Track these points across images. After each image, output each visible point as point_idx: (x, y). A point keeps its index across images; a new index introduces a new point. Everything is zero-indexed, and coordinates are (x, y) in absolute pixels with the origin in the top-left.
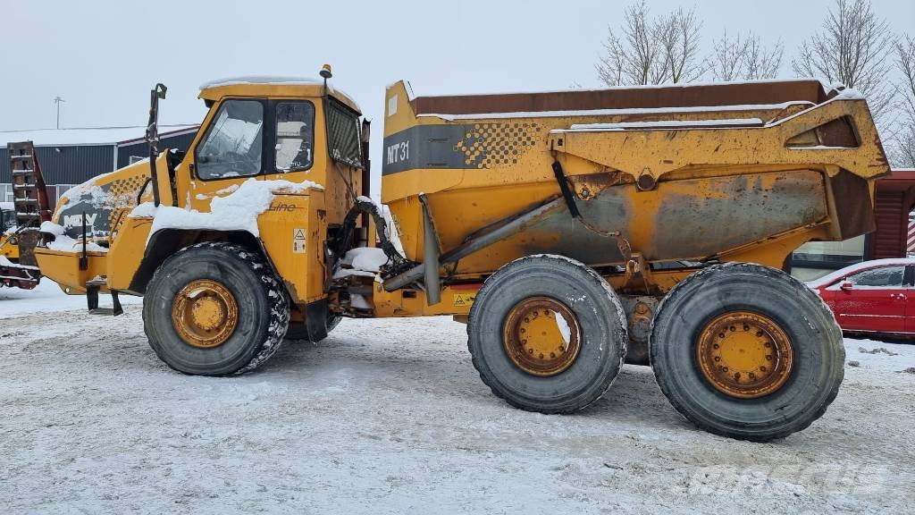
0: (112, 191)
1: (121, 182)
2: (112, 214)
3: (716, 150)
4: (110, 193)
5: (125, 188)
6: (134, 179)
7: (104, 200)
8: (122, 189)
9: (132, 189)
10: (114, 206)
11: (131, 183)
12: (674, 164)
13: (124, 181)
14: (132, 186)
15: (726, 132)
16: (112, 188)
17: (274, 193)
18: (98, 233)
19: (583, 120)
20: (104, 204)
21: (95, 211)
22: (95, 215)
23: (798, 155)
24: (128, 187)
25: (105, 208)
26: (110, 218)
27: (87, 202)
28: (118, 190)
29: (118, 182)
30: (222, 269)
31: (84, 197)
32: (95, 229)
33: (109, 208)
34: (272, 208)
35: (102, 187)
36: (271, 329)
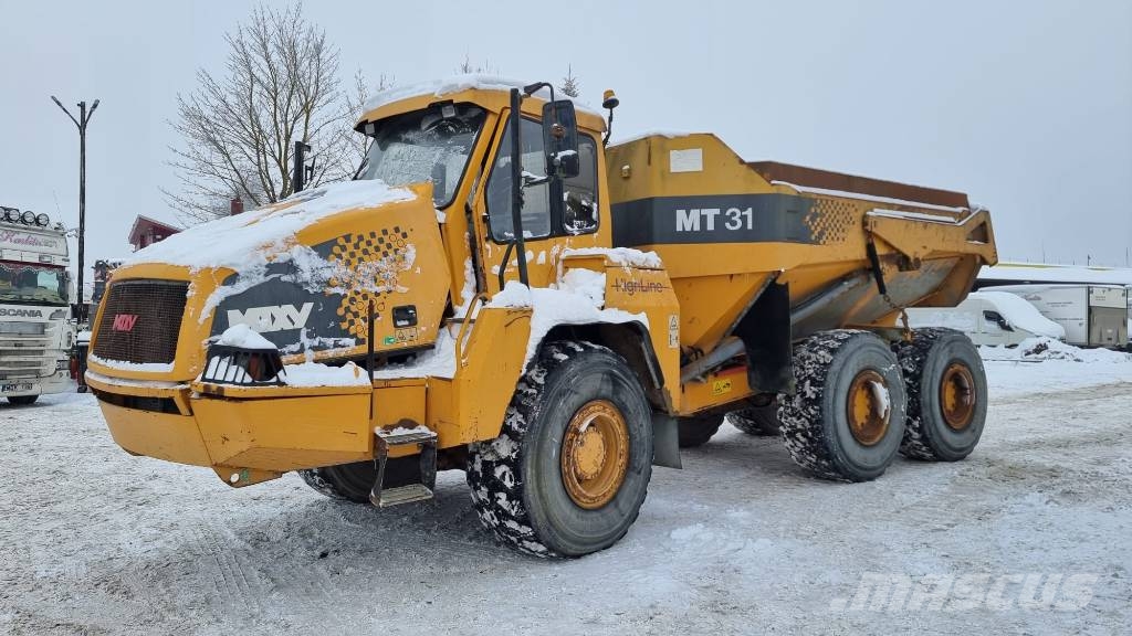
0: (340, 256)
1: (354, 240)
2: (345, 303)
4: (333, 261)
5: (365, 252)
6: (379, 234)
7: (327, 274)
8: (359, 254)
9: (380, 254)
10: (349, 286)
11: (375, 242)
13: (361, 238)
14: (377, 249)
16: (336, 249)
18: (316, 343)
20: (328, 283)
21: (307, 297)
22: (308, 307)
24: (371, 249)
25: (333, 291)
26: (341, 312)
27: (285, 278)
28: (352, 255)
29: (347, 238)
31: (272, 268)
32: (309, 336)
33: (341, 291)
35: (314, 248)
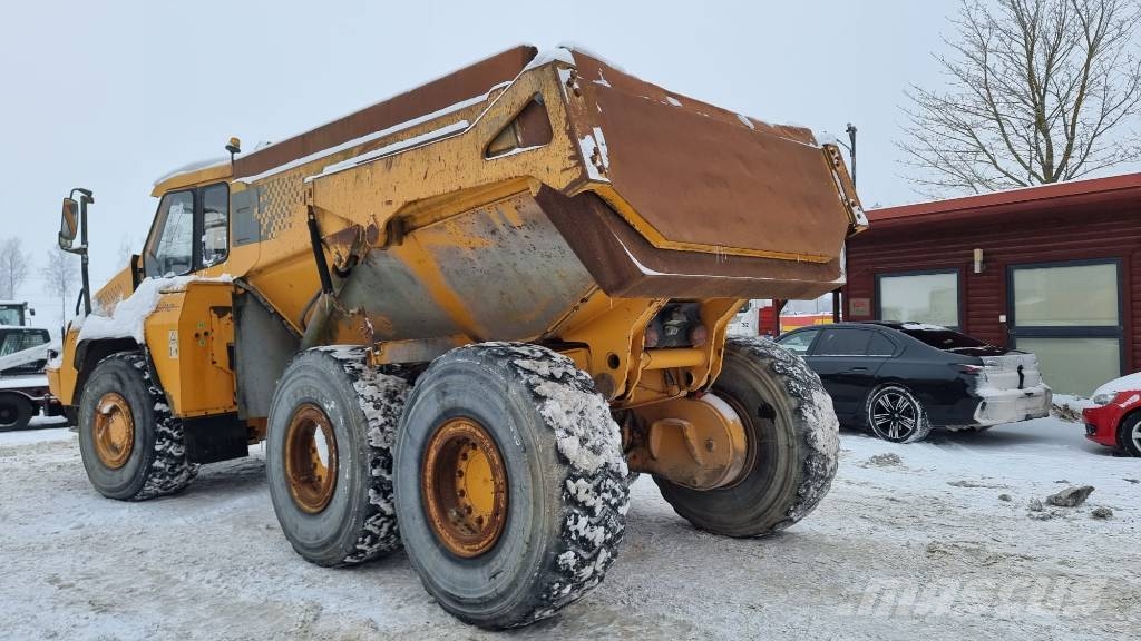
3: (425, 177)
12: (394, 203)
15: (431, 149)
17: (162, 293)
19: (333, 159)
23: (496, 169)
30: (120, 380)
34: (158, 309)
36: (158, 448)
